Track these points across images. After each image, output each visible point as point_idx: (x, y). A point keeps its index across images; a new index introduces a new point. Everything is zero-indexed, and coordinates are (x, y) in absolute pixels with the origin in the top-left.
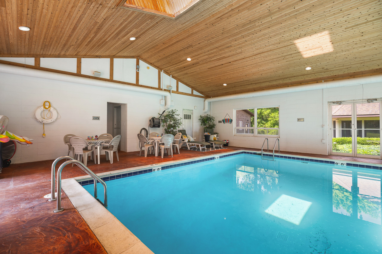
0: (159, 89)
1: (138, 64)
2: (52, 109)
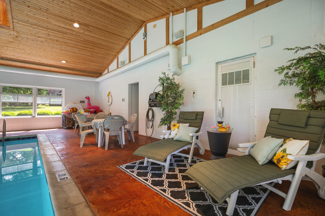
1: (145, 30)
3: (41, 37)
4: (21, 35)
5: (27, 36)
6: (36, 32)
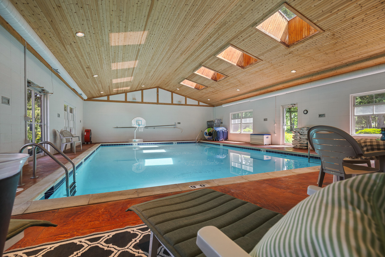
3: (355, 16)
4: (335, 30)
5: (340, 28)
6: (344, 15)
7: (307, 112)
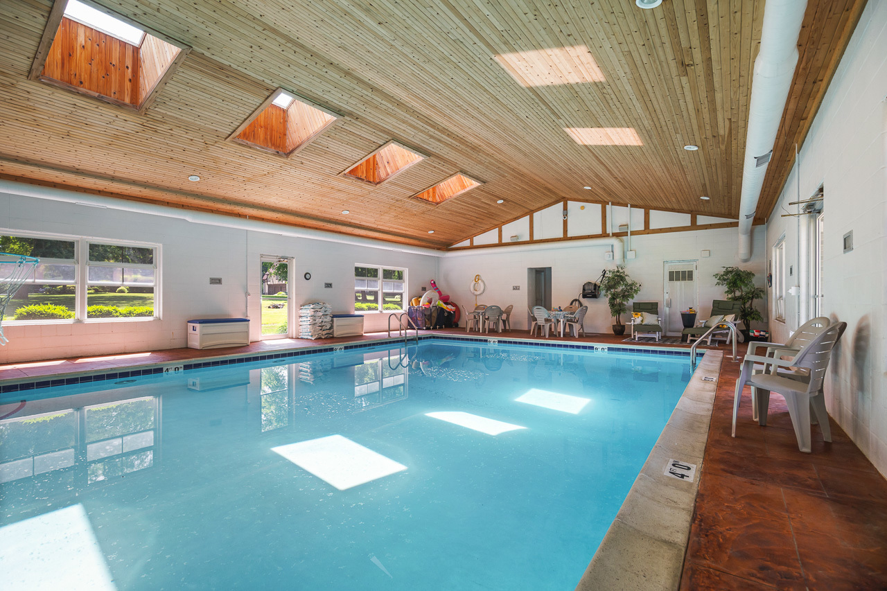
0: (604, 235)
1: (565, 208)
2: (480, 281)
7: (305, 277)
